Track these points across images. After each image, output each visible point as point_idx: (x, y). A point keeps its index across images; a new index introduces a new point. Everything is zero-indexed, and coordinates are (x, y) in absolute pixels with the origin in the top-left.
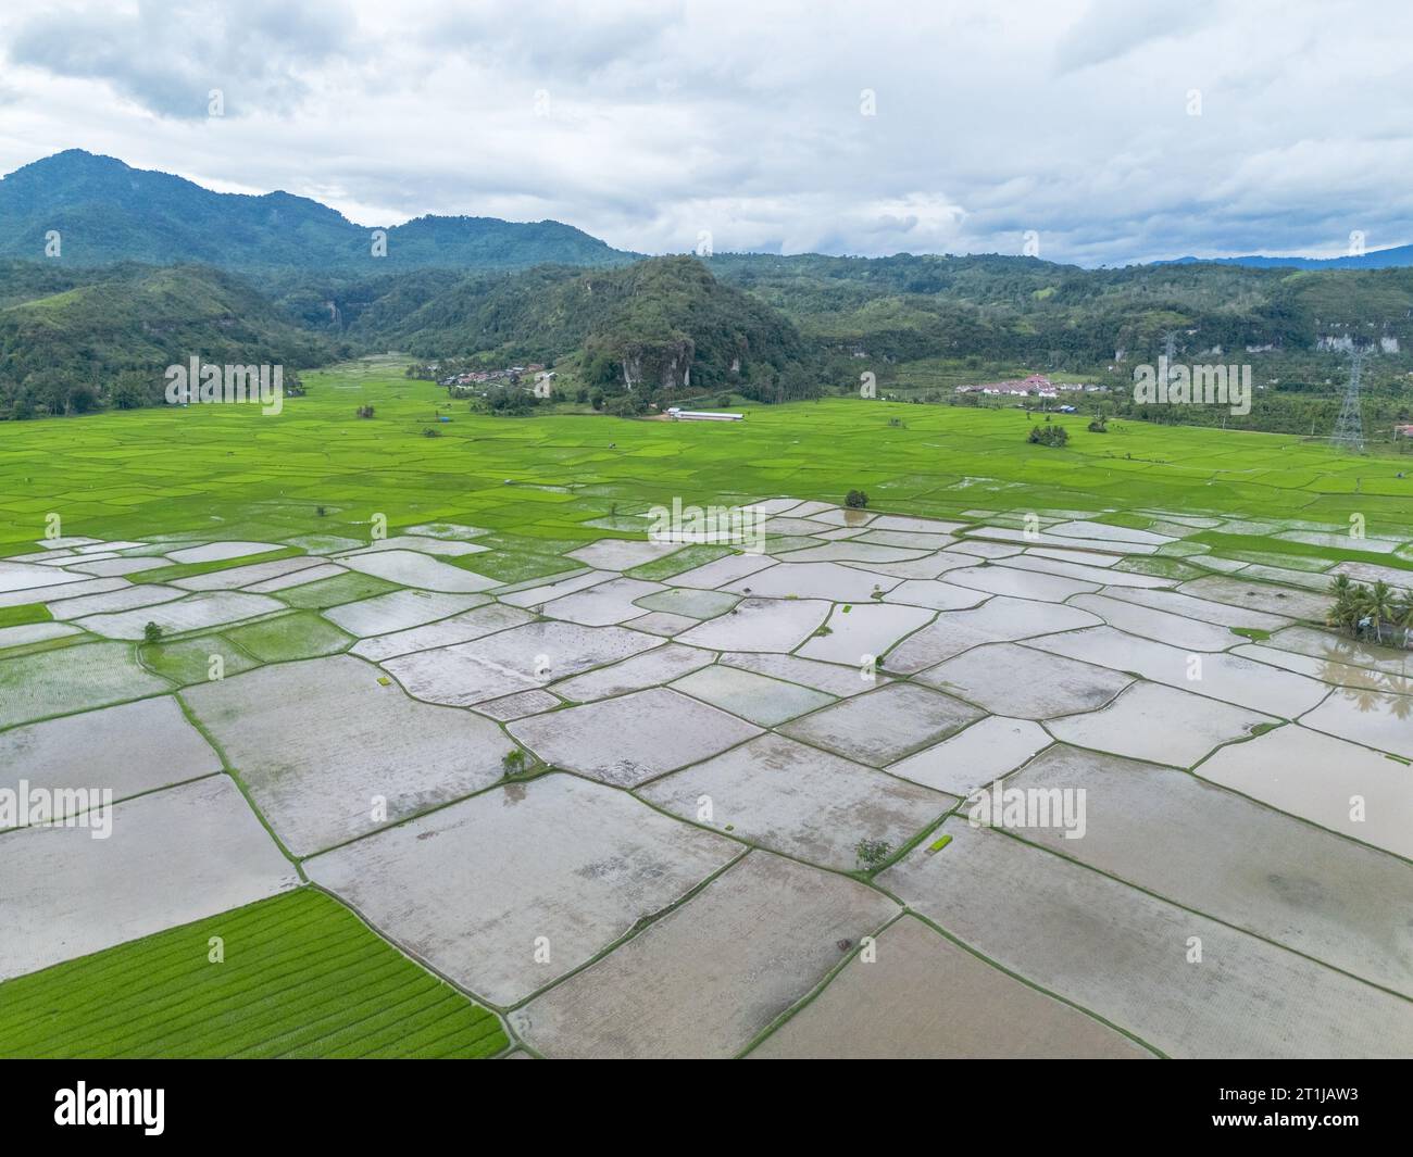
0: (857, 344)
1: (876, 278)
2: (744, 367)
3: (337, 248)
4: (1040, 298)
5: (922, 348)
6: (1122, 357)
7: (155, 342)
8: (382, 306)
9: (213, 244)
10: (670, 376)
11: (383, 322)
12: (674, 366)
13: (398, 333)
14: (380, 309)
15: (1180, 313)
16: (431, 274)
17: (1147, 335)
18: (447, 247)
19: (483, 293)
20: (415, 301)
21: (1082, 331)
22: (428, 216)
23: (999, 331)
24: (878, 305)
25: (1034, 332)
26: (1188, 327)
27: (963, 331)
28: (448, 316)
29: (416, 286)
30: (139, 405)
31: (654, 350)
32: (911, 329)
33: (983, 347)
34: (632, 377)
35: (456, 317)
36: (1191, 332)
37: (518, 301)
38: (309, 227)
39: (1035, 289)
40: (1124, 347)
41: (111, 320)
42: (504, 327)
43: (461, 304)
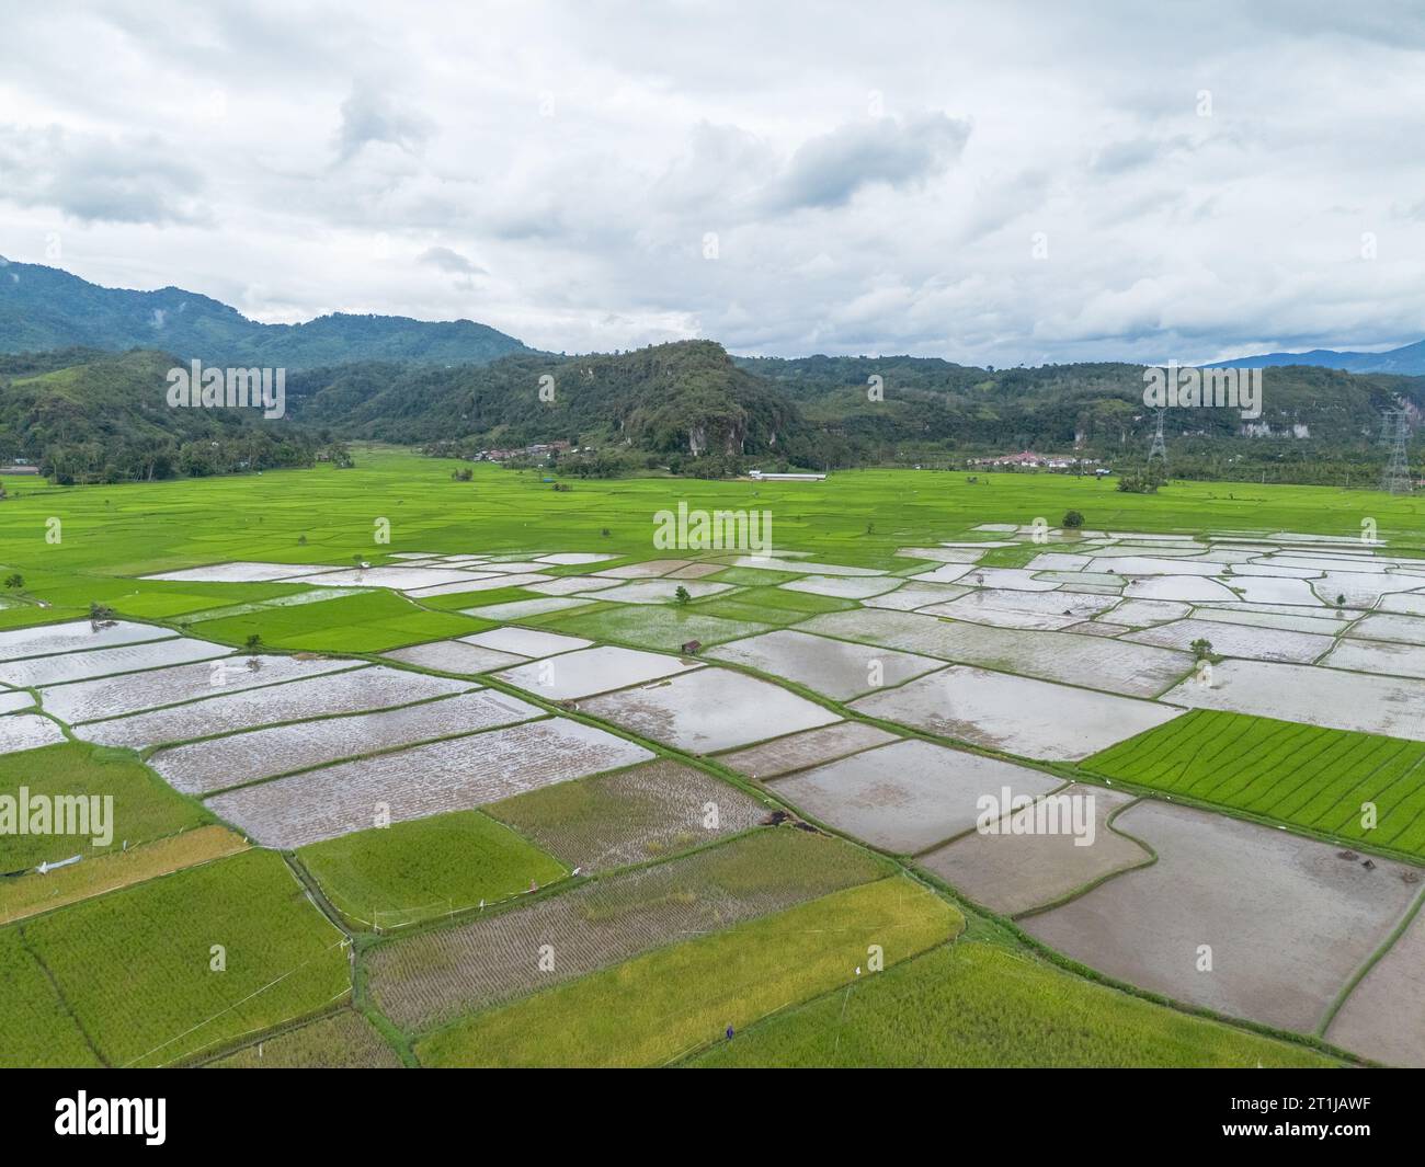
0: (840, 427)
1: (810, 374)
2: (779, 438)
3: (241, 344)
4: (985, 389)
5: (898, 431)
6: (1082, 440)
7: (156, 422)
8: (327, 396)
9: (111, 339)
10: (730, 445)
11: (329, 412)
12: (732, 436)
13: (350, 423)
14: (324, 400)
15: (1126, 401)
16: (372, 366)
17: (1103, 420)
18: (355, 344)
19: (442, 383)
20: (361, 391)
21: (1042, 416)
22: (335, 314)
23: (966, 417)
24: (840, 395)
25: (997, 418)
26: (1135, 414)
27: (934, 416)
28: (406, 405)
29: (360, 377)
30: (212, 473)
31: (717, 420)
32: (886, 415)
33: (954, 431)
34: (698, 445)
35: (415, 406)
36: (1137, 418)
37: (502, 387)
38: (205, 323)
39: (977, 383)
40: (1082, 431)
41: (114, 398)
42: (490, 412)
43: (421, 395)
